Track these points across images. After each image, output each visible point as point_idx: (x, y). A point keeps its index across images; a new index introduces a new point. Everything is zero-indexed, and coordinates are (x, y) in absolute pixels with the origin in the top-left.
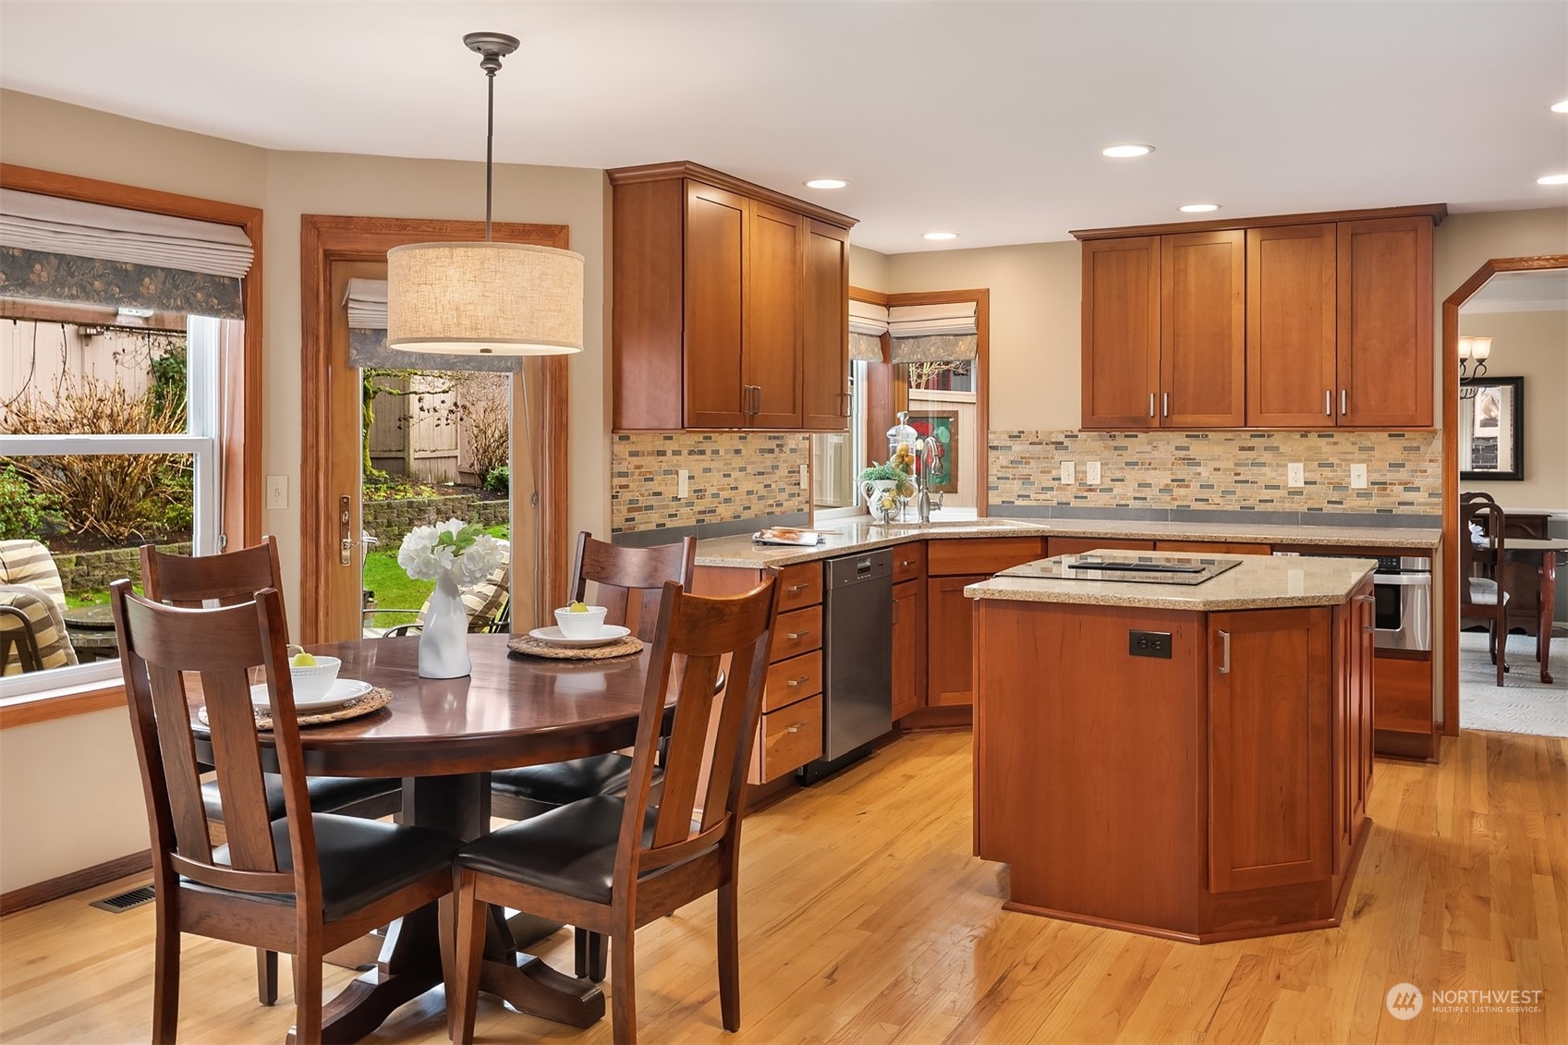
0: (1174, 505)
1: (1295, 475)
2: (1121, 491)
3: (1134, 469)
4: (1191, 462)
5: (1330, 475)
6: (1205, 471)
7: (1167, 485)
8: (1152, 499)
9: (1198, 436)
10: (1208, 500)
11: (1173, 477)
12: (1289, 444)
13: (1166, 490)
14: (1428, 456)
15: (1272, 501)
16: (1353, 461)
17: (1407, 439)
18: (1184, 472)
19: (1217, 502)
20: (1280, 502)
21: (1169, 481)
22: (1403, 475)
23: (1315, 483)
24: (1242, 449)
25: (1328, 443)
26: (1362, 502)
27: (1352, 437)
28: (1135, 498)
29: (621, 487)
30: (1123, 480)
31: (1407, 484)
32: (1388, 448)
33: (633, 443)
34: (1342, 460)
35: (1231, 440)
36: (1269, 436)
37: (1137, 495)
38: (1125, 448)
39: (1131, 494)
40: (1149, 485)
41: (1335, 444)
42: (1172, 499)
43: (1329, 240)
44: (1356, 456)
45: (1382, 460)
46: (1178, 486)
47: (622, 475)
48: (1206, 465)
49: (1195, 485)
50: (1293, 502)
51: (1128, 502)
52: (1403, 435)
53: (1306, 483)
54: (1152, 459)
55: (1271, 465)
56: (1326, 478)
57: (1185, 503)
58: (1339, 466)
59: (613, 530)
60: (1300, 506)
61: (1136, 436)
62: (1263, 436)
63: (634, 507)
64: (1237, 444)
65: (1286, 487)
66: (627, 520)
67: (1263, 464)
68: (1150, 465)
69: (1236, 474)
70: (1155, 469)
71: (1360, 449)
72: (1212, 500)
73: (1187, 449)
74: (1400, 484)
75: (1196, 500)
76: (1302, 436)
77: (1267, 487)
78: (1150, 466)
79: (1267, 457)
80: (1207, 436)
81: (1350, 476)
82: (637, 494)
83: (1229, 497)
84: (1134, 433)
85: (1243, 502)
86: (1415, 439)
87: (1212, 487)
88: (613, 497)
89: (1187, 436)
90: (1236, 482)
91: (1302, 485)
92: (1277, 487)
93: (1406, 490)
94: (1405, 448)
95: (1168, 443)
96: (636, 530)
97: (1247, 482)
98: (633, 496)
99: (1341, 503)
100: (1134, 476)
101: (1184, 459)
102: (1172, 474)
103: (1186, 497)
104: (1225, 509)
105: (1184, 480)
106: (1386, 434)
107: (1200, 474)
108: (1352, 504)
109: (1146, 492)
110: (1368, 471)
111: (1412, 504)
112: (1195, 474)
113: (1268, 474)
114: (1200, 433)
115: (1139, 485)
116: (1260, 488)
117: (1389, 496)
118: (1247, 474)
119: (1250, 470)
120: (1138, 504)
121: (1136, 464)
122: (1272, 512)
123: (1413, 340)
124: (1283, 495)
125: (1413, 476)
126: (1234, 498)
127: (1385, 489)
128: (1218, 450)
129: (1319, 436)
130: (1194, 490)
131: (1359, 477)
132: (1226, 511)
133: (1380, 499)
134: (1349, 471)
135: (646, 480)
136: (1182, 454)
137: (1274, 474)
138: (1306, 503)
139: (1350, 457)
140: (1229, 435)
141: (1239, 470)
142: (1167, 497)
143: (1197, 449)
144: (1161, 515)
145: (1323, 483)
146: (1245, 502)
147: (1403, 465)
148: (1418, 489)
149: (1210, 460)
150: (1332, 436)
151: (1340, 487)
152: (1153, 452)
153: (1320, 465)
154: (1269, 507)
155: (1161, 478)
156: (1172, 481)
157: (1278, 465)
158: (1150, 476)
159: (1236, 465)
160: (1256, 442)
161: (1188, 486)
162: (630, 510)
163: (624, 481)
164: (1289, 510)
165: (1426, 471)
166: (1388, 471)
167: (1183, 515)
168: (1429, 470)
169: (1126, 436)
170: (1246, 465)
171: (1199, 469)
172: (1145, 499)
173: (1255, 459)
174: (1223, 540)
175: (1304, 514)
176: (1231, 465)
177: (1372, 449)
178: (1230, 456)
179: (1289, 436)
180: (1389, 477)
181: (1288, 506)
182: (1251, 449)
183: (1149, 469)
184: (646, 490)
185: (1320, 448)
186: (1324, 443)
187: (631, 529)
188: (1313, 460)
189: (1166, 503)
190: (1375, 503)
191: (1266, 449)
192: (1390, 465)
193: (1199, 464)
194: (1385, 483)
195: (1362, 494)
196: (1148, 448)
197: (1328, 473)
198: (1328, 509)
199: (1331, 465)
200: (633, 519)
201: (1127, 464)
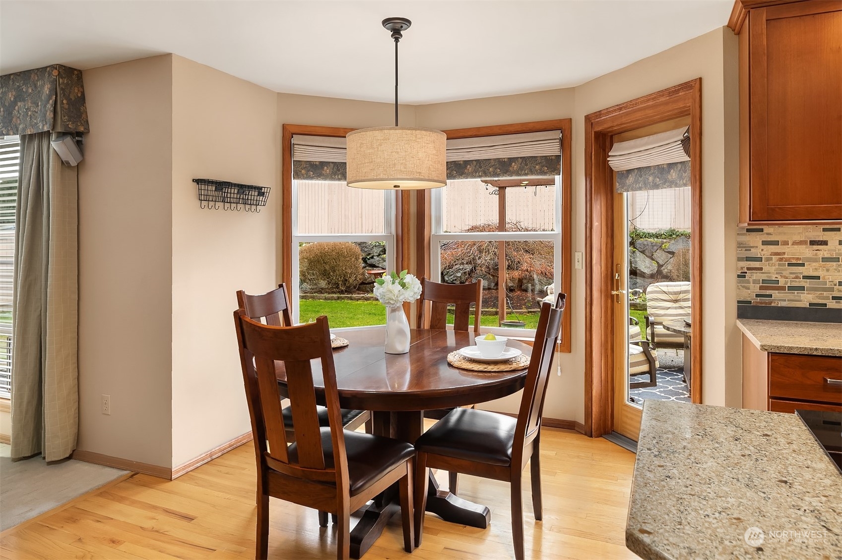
29: (748, 269)
33: (768, 234)
47: (748, 259)
59: (739, 302)
63: (770, 284)
66: (757, 296)
82: (776, 276)
88: (739, 276)
96: (773, 305)
98: (770, 277)
135: (789, 265)
162: (761, 288)
163: (756, 264)
184: (791, 273)
187: (766, 303)
200: (771, 296)
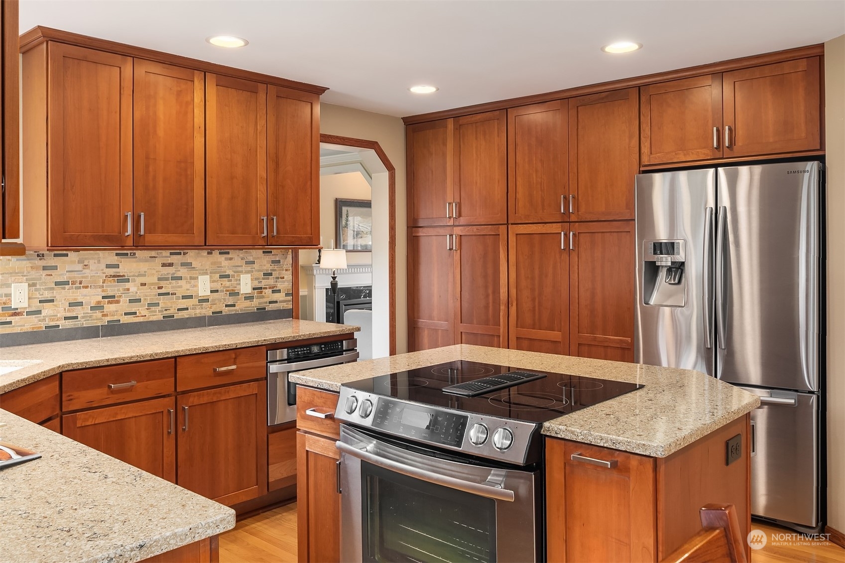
0: (106, 320)
1: (204, 286)
2: (51, 312)
3: (64, 289)
4: (121, 279)
5: (228, 284)
6: (133, 288)
7: (99, 302)
8: (83, 317)
9: (127, 254)
10: (135, 313)
11: (104, 294)
12: (198, 259)
13: (98, 307)
14: (285, 267)
15: (187, 309)
16: (241, 272)
17: (274, 255)
18: (114, 289)
19: (144, 314)
20: (193, 309)
21: (100, 298)
22: (271, 281)
23: (217, 291)
24: (164, 265)
25: (226, 259)
26: (248, 303)
27: (241, 254)
28: (66, 318)
30: (52, 301)
31: (273, 287)
32: (263, 261)
34: (235, 272)
35: (155, 257)
36: (185, 254)
37: (69, 315)
38: (55, 268)
39: (62, 314)
40: (80, 304)
41: (231, 259)
42: (103, 315)
43: (262, 96)
44: (245, 268)
45: (259, 271)
46: (109, 302)
48: (134, 281)
49: (124, 300)
50: (202, 308)
51: (58, 323)
52: (271, 252)
53: (212, 292)
54: (83, 277)
55: (186, 278)
56: (225, 287)
57: (115, 318)
58: (233, 276)
60: (206, 311)
61: (67, 255)
62: (180, 254)
64: (159, 261)
65: (197, 296)
67: (180, 278)
68: (81, 283)
69: (160, 288)
70: (86, 287)
71: (247, 263)
72: (140, 313)
73: (117, 266)
74: (270, 288)
75: (126, 314)
76: (209, 253)
77: (184, 297)
78: (81, 285)
79: (183, 272)
80: (135, 254)
81: (239, 284)
83: (153, 308)
84: (65, 252)
85: (165, 312)
86: (278, 255)
87: (139, 300)
89: (117, 255)
90: (160, 295)
91: (209, 293)
92: (191, 297)
93: (274, 292)
94: (273, 262)
95: (99, 262)
97: (168, 294)
99: (234, 306)
100: (64, 296)
101: (114, 276)
102: (103, 291)
103: (116, 312)
104: (151, 319)
105: (114, 297)
106: (261, 251)
107: (128, 290)
108: (242, 306)
109: (78, 311)
110: (252, 280)
111: (276, 302)
112: (125, 290)
113: (183, 287)
114: (129, 252)
115: (71, 305)
116: (178, 298)
117: (263, 297)
118: (168, 287)
119: (170, 283)
120: (69, 324)
121: (67, 283)
122: (187, 318)
123: (309, 183)
124: (194, 304)
125: (277, 281)
126: (158, 309)
127: (261, 293)
128: (143, 267)
129: (220, 253)
130: (124, 305)
131: (246, 285)
132: (151, 321)
133: (258, 300)
134: (240, 280)
136: (112, 271)
137: (188, 286)
138: (211, 308)
139: (240, 269)
140: (153, 253)
141: (162, 283)
142: (98, 314)
143: (127, 266)
144: (91, 333)
145: (222, 291)
146: (168, 312)
147: (271, 274)
148: (279, 291)
149: (138, 276)
150: (228, 253)
151: (234, 293)
152: (85, 271)
153: (221, 277)
154: (185, 314)
155: (92, 296)
156: (103, 297)
157: (191, 278)
158: (79, 295)
159: (159, 279)
160: (175, 259)
161: (118, 302)
164: (199, 315)
165: (283, 278)
166: (263, 279)
167: (114, 330)
168: (286, 277)
169: (55, 255)
170: (167, 279)
171: (127, 285)
172: (76, 318)
173: (174, 274)
174: (234, 347)
175: (210, 317)
176: (155, 280)
177: (253, 263)
178: (154, 272)
179: (198, 253)
180: (264, 283)
181: (199, 312)
182: (171, 265)
183: (80, 288)
185: (221, 263)
186: (223, 258)
188: (215, 273)
189: (98, 320)
190: (255, 304)
191: (183, 264)
192: (265, 274)
193: (128, 281)
194: (261, 288)
195: (249, 298)
196: (79, 267)
197: (226, 282)
198: (226, 311)
199: (228, 276)
201: (57, 284)
